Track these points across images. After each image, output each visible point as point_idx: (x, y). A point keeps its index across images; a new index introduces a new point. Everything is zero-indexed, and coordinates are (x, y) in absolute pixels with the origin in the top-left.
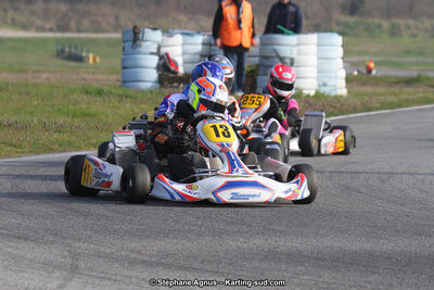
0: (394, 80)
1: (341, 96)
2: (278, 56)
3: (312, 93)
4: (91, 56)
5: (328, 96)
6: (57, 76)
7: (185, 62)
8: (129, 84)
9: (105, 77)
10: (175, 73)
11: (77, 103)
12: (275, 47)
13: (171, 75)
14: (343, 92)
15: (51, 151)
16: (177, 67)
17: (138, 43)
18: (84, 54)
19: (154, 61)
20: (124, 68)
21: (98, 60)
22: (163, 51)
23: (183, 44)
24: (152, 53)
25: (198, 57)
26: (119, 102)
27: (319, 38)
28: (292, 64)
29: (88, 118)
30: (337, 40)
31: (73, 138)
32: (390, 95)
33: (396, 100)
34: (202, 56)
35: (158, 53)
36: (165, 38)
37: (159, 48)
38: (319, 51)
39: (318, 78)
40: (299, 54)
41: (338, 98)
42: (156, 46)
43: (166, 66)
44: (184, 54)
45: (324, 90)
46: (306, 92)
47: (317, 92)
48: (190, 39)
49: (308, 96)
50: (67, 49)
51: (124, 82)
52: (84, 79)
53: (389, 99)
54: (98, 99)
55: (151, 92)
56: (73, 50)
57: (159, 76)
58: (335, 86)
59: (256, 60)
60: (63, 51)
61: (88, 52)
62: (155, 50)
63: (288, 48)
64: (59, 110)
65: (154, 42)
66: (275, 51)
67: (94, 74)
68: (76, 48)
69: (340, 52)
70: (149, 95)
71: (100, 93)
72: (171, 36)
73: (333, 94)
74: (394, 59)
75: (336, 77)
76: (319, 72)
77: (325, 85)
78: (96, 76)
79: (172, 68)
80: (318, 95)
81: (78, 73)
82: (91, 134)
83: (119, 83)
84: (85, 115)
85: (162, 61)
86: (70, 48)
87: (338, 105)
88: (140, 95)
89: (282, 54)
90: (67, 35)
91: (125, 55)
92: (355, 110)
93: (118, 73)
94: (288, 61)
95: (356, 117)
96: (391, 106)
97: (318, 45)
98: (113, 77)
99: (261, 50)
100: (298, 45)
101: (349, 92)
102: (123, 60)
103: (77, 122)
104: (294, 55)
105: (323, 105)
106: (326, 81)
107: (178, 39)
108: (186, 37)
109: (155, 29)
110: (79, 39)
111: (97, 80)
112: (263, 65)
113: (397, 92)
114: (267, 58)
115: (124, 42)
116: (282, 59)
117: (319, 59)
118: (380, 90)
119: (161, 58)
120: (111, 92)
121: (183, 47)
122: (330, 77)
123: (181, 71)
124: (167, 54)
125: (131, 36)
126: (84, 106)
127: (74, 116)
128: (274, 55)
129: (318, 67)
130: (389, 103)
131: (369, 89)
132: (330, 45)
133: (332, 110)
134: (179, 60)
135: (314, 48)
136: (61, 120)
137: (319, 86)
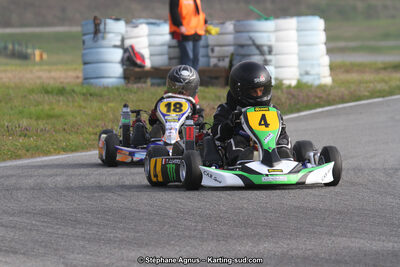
0: (381, 66)
1: (325, 86)
2: (254, 44)
3: (294, 83)
4: (37, 53)
5: (311, 86)
6: (10, 75)
7: (151, 55)
8: (92, 81)
9: (63, 75)
10: (142, 67)
11: (38, 104)
12: (252, 34)
13: (137, 69)
14: (327, 80)
15: (19, 157)
16: (143, 61)
17: (100, 35)
18: (29, 51)
19: (118, 54)
20: (85, 63)
21: (45, 56)
22: (128, 43)
23: (149, 35)
24: (115, 46)
25: (165, 48)
26: (84, 100)
27: (298, 22)
28: (270, 52)
29: (53, 120)
30: (318, 23)
31: (40, 143)
32: (379, 82)
33: (386, 87)
34: (170, 47)
35: (122, 46)
36: (129, 29)
37: (123, 40)
38: (299, 36)
39: (299, 67)
40: (277, 40)
41: (322, 87)
42: (120, 38)
43: (131, 60)
44: (150, 45)
45: (307, 79)
46: (286, 82)
47: (299, 82)
48: (156, 29)
49: (289, 86)
50: (10, 47)
51: (85, 79)
52: (40, 78)
53: (379, 86)
54: (61, 98)
55: (118, 89)
56: (17, 47)
57: (125, 71)
58: (318, 75)
59: (231, 49)
60: (6, 48)
61: (34, 48)
62: (118, 43)
63: (265, 35)
64: (21, 112)
65: (117, 33)
66: (251, 38)
67: (50, 71)
68: (20, 44)
69: (322, 37)
70: (115, 91)
71: (61, 91)
72: (136, 26)
73: (317, 83)
74: (372, 43)
75: (319, 65)
76: (301, 59)
77: (307, 73)
78: (53, 74)
79: (139, 62)
80: (300, 85)
81: (31, 71)
82: (59, 136)
83: (80, 80)
84: (50, 117)
85: (127, 54)
86: (13, 44)
87: (324, 95)
88: (106, 93)
89: (259, 42)
90: (8, 31)
91: (85, 49)
92: (343, 100)
93: (75, 69)
94: (266, 49)
95: (344, 108)
96: (382, 94)
97: (298, 30)
98: (72, 74)
99: (235, 38)
100: (276, 31)
101: (333, 80)
102: (83, 55)
103: (41, 124)
104: (273, 42)
105: (308, 95)
106: (308, 69)
107: (143, 29)
108: (152, 27)
109: (117, 19)
110: (23, 35)
111: (54, 79)
112: (238, 55)
113: (386, 78)
114: (242, 46)
115: (84, 35)
116: (259, 47)
117: (299, 45)
118: (367, 77)
119: (126, 50)
120: (73, 91)
121: (150, 39)
122: (312, 65)
123: (148, 64)
124: (132, 47)
125: (91, 28)
126: (47, 107)
127: (38, 118)
128: (250, 42)
129: (298, 54)
130: (380, 91)
131: (354, 76)
132: (312, 30)
133: (317, 100)
134: (145, 52)
135: (293, 34)
136: (25, 123)
137: (301, 75)
